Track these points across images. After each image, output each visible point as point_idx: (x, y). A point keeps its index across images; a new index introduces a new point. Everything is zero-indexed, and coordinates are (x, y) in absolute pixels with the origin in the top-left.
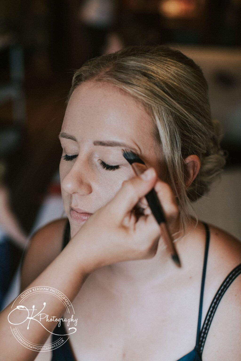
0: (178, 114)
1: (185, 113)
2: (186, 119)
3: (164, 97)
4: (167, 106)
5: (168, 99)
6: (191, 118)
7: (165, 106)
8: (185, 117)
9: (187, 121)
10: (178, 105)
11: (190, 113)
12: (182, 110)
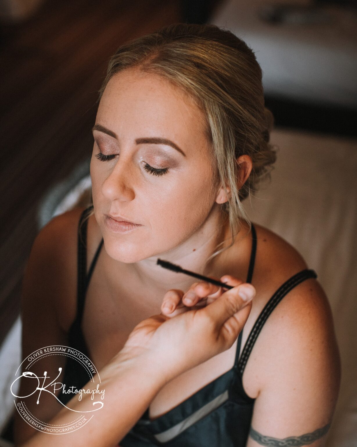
0: (232, 110)
1: (239, 108)
2: (240, 115)
3: (218, 92)
4: (221, 101)
5: (223, 93)
6: (246, 114)
7: (219, 101)
8: (239, 112)
9: (241, 117)
10: (232, 101)
11: (245, 108)
12: (236, 105)
